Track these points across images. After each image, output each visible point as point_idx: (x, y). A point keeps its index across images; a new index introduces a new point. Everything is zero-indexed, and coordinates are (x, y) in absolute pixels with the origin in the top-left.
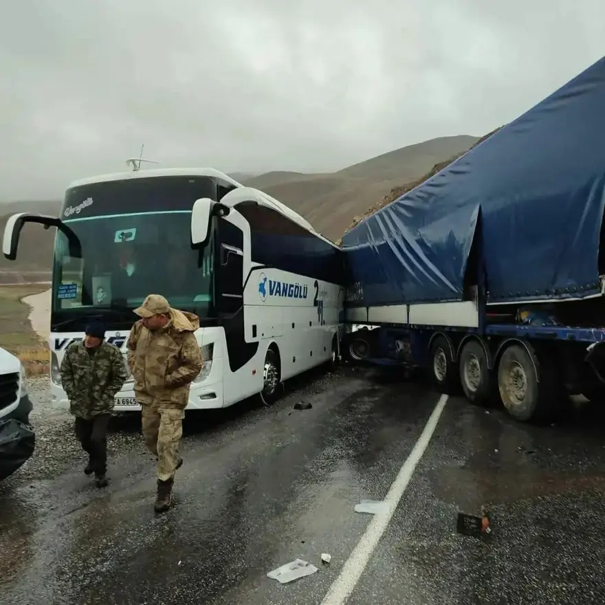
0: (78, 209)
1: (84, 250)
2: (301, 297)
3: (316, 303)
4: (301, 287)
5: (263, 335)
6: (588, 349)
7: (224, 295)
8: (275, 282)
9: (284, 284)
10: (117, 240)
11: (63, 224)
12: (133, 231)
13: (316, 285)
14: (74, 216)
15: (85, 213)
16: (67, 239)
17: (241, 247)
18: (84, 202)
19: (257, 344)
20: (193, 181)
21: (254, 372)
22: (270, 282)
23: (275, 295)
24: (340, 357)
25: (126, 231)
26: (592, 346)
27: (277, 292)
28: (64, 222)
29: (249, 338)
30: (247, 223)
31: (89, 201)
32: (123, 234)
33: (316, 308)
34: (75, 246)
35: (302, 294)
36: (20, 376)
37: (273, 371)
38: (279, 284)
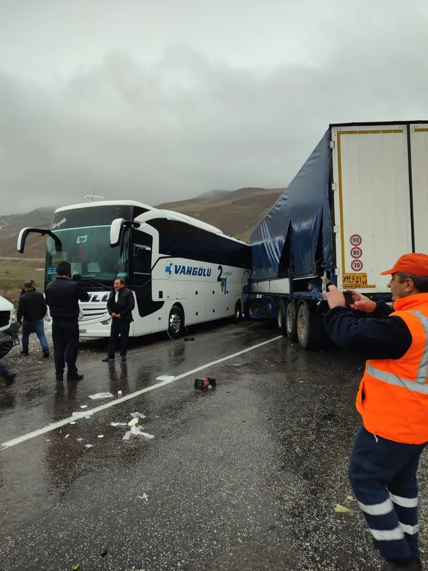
0: (59, 224)
1: (63, 248)
2: (204, 275)
3: (219, 279)
4: (205, 270)
5: (168, 297)
6: (318, 304)
7: (134, 273)
8: (180, 266)
9: (188, 268)
10: (78, 242)
11: (52, 233)
12: (86, 237)
13: (220, 268)
14: (57, 228)
15: (62, 226)
16: (54, 242)
17: (151, 245)
18: (62, 221)
19: (162, 303)
20: (118, 208)
21: (160, 319)
22: (176, 266)
23: (180, 273)
24: (243, 315)
25: (82, 237)
26: (319, 302)
27: (181, 272)
28: (52, 232)
29: (155, 298)
30: (157, 231)
31: (64, 220)
32: (80, 238)
33: (220, 283)
34: (58, 244)
35: (206, 273)
36: (12, 313)
37: (178, 319)
38: (184, 268)
